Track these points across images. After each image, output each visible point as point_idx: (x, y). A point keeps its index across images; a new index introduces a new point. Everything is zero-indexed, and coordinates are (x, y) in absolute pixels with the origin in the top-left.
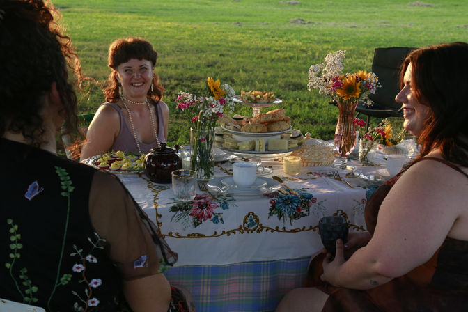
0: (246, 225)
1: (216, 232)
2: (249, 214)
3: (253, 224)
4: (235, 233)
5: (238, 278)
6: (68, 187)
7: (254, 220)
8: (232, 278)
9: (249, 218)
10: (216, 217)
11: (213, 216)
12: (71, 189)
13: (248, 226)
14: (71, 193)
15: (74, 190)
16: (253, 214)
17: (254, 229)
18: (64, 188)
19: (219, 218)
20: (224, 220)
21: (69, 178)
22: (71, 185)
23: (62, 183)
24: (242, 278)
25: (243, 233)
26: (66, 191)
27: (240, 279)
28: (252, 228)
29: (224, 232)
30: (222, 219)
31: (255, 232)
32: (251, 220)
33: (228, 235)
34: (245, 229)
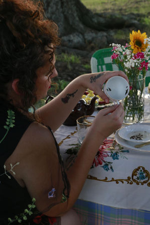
0: (135, 177)
1: (106, 178)
2: (139, 168)
3: (143, 178)
4: (123, 182)
5: (130, 220)
6: (10, 123)
7: (145, 174)
8: (123, 219)
9: (139, 172)
10: (107, 165)
11: (104, 164)
12: (12, 126)
13: (138, 178)
14: (11, 128)
15: (14, 127)
16: (143, 168)
17: (145, 182)
18: (7, 123)
19: (109, 166)
20: (113, 168)
21: (14, 118)
22: (13, 123)
23: (8, 120)
24: (133, 221)
25: (131, 183)
26: (8, 126)
27: (132, 222)
28: (142, 181)
29: (113, 180)
30: (111, 168)
31: (145, 185)
32: (141, 174)
33: (117, 183)
34: (134, 181)
